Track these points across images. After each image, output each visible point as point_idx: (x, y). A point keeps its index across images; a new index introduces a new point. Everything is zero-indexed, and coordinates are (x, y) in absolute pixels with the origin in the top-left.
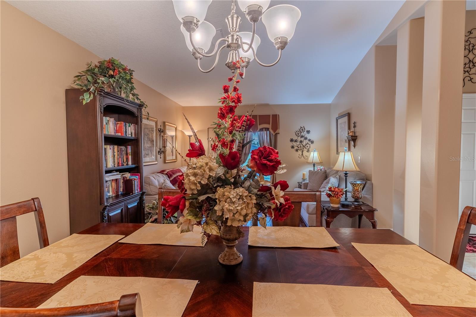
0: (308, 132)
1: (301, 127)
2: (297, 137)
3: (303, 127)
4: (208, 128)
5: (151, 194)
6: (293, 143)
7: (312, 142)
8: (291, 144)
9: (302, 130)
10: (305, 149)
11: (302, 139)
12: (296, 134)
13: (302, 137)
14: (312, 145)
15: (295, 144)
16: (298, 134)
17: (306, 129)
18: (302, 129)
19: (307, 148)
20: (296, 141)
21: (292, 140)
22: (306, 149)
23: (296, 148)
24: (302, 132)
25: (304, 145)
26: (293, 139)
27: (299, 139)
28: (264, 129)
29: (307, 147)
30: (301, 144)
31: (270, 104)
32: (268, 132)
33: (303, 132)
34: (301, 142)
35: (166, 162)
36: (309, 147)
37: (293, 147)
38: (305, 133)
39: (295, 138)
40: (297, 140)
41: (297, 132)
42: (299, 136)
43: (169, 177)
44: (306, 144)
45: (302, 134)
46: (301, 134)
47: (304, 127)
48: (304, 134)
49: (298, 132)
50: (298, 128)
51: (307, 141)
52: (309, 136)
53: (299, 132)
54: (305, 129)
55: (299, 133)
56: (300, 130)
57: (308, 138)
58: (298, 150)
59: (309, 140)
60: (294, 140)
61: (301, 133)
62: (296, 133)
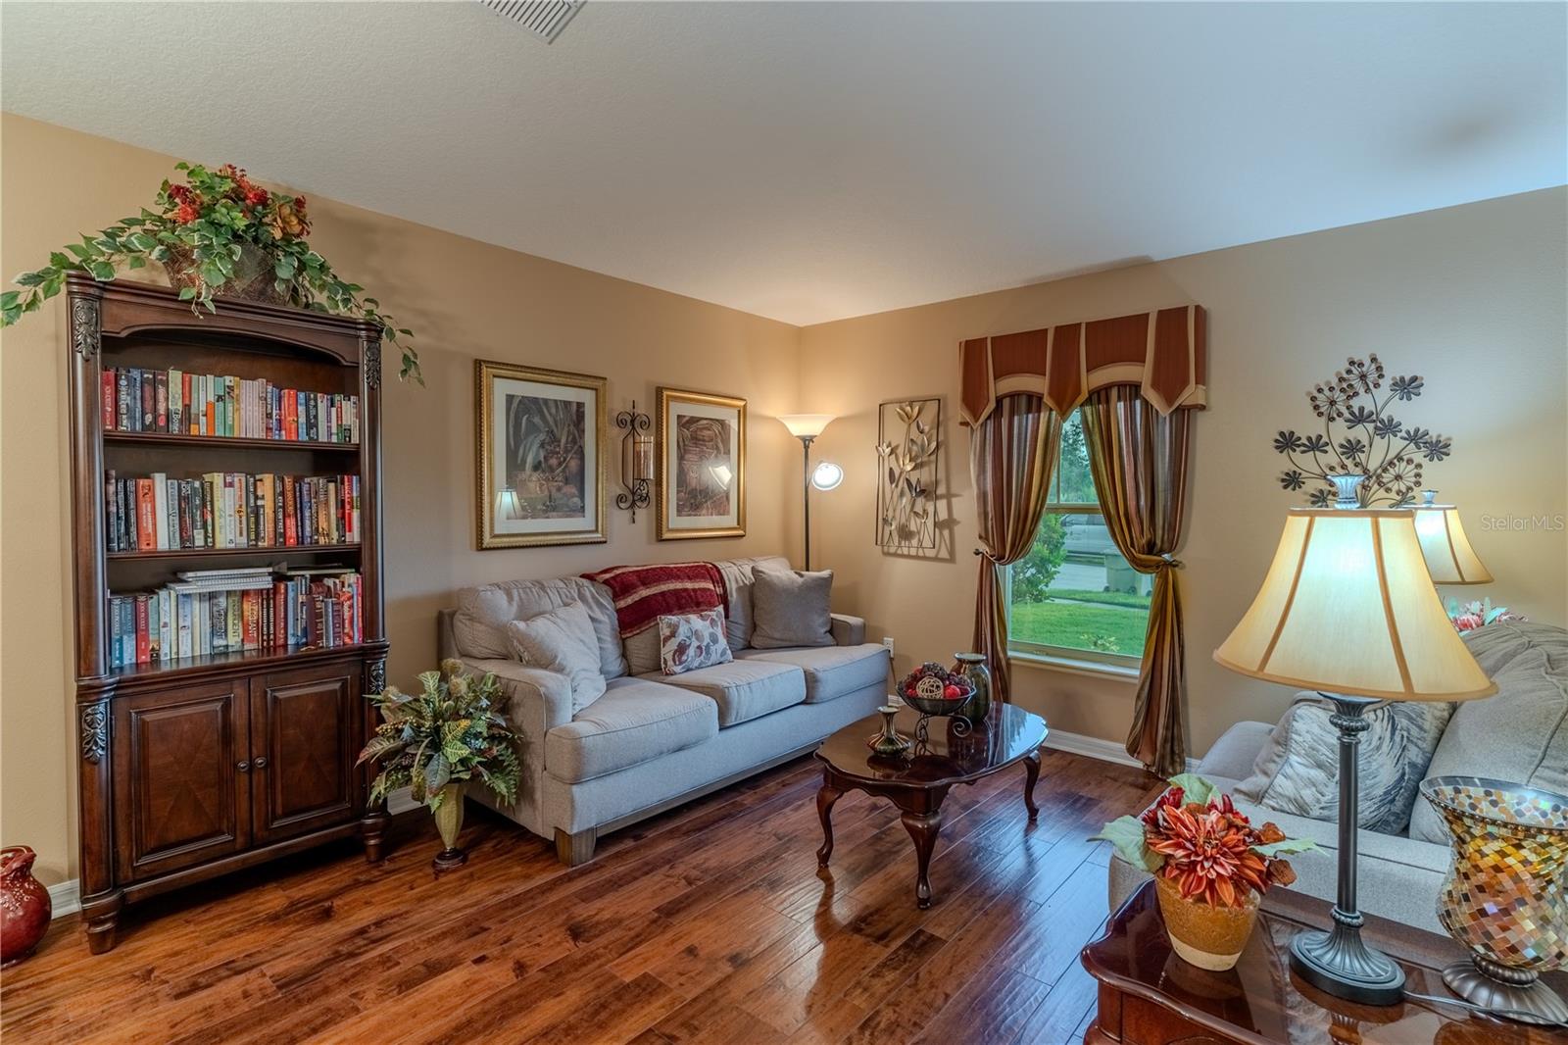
0: (1408, 387)
1: (1352, 363)
2: (1323, 419)
3: (1367, 362)
4: (880, 405)
5: (474, 655)
6: (1297, 456)
7: (1438, 449)
8: (1283, 463)
9: (1363, 377)
10: (1382, 493)
11: (1361, 433)
12: (1316, 407)
13: (1359, 418)
14: (1432, 470)
15: (1305, 462)
16: (1332, 403)
17: (1392, 373)
18: (1361, 374)
19: (1395, 486)
20: (1316, 445)
21: (1287, 442)
22: (1388, 490)
23: (1312, 485)
24: (1362, 391)
25: (1372, 467)
26: (1292, 433)
27: (1340, 432)
28: (1114, 393)
29: (1398, 477)
30: (1346, 462)
31: (1156, 259)
32: (1138, 403)
33: (1368, 390)
34: (1352, 448)
35: (666, 536)
36: (1410, 480)
37: (1292, 480)
38: (1384, 392)
39: (1309, 426)
40: (1325, 439)
41: (1320, 390)
42: (1340, 414)
43: (616, 597)
44: (1391, 463)
45: (1356, 403)
46: (1351, 402)
47: (1374, 360)
48: (1380, 400)
49: (1331, 389)
50: (1328, 369)
51: (1397, 444)
52: (1408, 414)
53: (1337, 392)
54: (1379, 368)
55: (1340, 397)
56: (1341, 379)
57: (1408, 426)
58: (1324, 500)
59: (1416, 438)
60: (1304, 441)
61: (1349, 397)
62: (1313, 399)
